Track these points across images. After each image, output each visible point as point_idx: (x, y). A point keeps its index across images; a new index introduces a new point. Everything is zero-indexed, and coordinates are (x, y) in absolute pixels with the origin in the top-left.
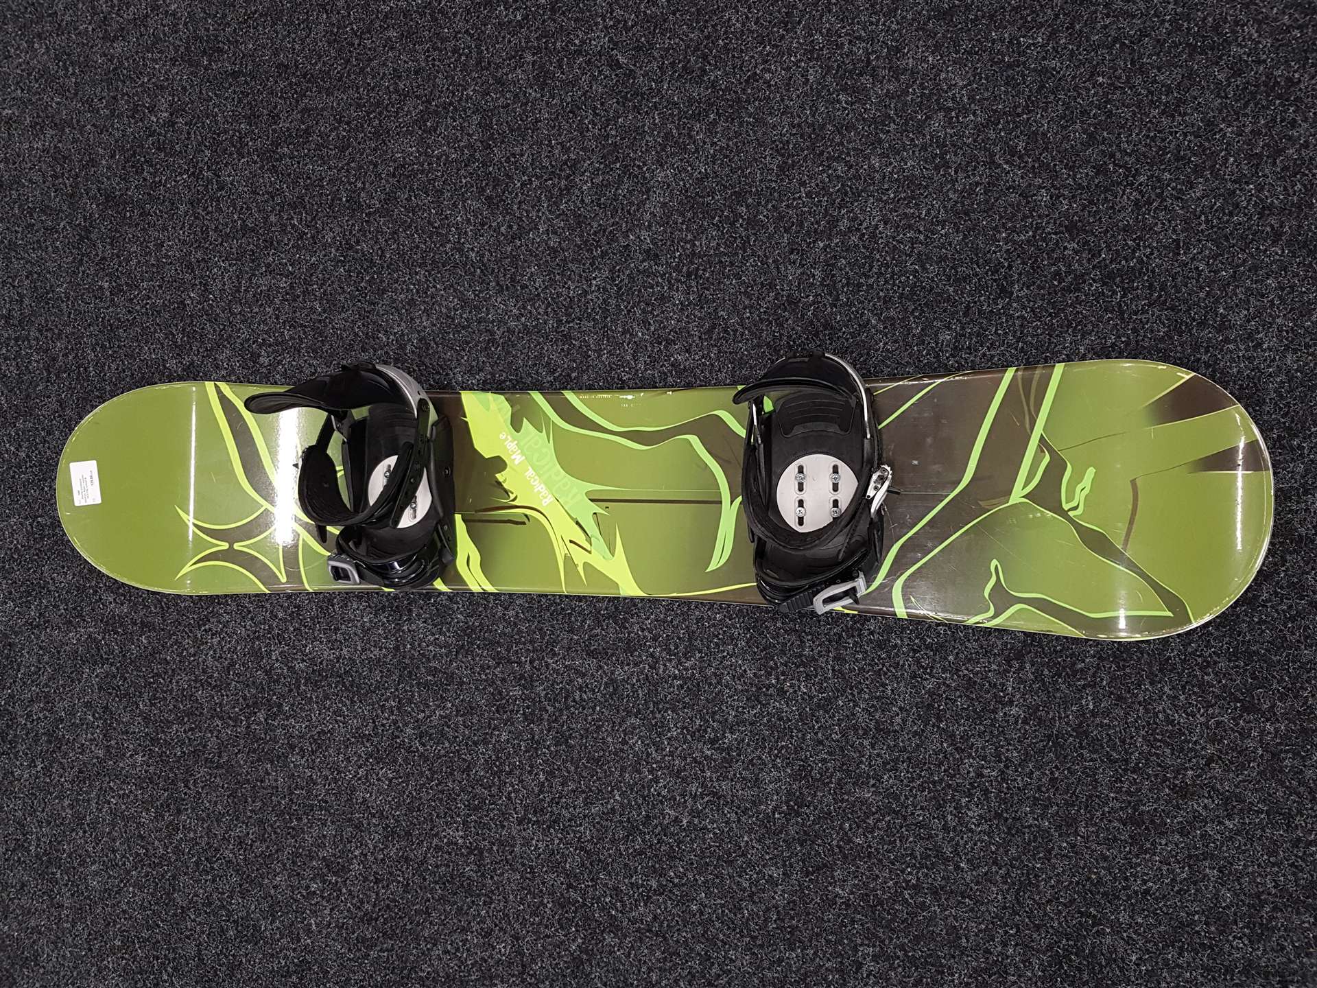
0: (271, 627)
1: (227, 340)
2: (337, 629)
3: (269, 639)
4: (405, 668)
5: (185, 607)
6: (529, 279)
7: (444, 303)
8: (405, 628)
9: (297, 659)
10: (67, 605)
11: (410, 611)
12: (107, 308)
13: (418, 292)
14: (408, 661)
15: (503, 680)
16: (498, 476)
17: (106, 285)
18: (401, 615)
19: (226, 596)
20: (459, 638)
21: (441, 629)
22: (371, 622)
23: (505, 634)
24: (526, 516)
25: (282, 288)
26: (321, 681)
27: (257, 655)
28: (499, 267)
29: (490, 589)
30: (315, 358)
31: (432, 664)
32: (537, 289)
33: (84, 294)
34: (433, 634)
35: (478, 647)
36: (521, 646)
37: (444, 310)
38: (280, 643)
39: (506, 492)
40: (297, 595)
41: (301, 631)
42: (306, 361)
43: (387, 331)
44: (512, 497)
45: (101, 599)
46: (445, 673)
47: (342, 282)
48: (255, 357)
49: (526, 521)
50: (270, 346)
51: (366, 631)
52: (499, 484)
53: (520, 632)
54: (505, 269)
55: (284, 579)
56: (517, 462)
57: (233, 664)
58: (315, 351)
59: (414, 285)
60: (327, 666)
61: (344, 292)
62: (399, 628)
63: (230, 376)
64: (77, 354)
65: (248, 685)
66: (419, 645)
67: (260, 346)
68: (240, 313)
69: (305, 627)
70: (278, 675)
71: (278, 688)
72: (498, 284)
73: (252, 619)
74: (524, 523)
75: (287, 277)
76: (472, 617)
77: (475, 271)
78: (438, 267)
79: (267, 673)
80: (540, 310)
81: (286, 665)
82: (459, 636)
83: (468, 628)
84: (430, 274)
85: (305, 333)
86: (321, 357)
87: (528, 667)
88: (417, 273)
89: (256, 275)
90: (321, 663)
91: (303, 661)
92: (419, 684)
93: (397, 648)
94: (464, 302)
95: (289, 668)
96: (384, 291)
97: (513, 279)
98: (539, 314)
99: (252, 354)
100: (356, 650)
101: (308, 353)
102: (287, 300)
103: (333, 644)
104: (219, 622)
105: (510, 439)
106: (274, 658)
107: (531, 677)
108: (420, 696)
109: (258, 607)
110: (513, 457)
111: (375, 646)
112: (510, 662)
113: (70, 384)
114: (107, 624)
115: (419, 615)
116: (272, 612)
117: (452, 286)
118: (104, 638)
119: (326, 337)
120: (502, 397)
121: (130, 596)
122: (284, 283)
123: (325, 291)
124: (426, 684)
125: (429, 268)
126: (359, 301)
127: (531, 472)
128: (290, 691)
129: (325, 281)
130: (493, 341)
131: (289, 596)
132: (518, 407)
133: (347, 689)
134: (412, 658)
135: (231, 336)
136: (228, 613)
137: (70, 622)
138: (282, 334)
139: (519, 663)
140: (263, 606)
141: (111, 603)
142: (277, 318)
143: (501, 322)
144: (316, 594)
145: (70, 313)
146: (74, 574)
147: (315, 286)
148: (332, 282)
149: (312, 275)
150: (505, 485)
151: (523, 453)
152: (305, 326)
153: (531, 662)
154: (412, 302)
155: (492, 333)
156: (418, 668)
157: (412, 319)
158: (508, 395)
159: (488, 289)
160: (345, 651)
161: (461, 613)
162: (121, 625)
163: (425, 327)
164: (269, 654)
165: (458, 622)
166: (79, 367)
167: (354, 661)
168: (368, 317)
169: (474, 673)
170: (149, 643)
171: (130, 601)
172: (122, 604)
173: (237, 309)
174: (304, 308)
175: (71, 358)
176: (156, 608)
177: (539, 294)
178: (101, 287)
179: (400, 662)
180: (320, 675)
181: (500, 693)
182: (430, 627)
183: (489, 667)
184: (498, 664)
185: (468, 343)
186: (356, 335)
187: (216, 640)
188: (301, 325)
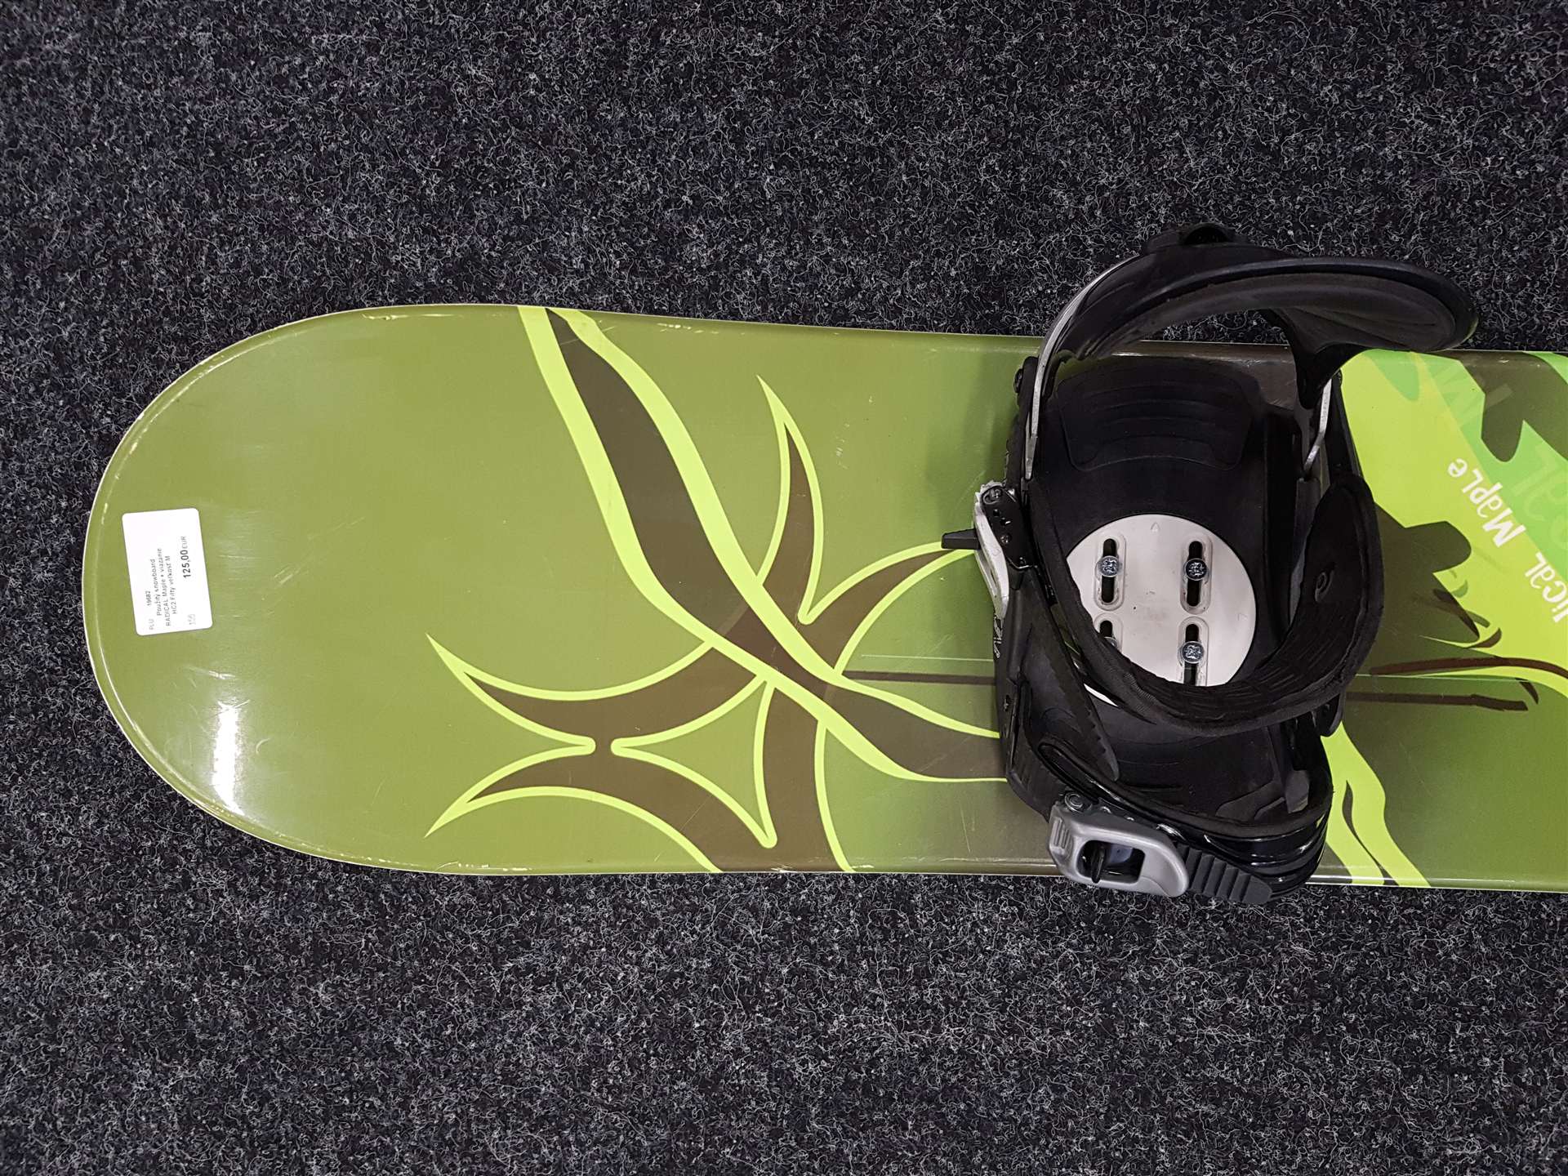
0: (719, 966)
1: (581, 195)
2: (923, 975)
3: (715, 995)
4: (1126, 1082)
5: (452, 907)
6: (1506, 54)
7: (1251, 113)
8: (1133, 976)
9: (799, 1054)
10: (78, 894)
11: (1147, 931)
12: (207, 100)
13: (1170, 81)
14: (1138, 1063)
15: (1427, 1116)
16: (1443, 577)
17: (203, 39)
18: (1117, 943)
19: (578, 880)
20: (1295, 1003)
21: (1242, 982)
22: (1028, 956)
23: (1432, 997)
24: (1528, 686)
25: (754, 61)
26: (870, 1110)
27: (676, 1037)
28: (1412, 25)
29: (1410, 877)
30: (855, 251)
31: (1213, 1072)
32: (1529, 83)
33: (132, 61)
34: (1219, 994)
35: (1352, 1029)
36: (1479, 1029)
37: (1249, 132)
38: (748, 1008)
39: (1469, 623)
40: (801, 882)
41: (811, 976)
42: (827, 258)
43: (1075, 183)
44: (1485, 634)
45: (187, 882)
46: (1248, 1096)
47: (937, 49)
48: (671, 243)
49: (1525, 697)
50: (716, 214)
51: (1010, 981)
52: (1447, 600)
53: (1473, 992)
54: (1431, 31)
55: (768, 838)
56: (1499, 541)
57: (598, 1060)
58: (855, 231)
59: (1159, 62)
60: (890, 1070)
61: (945, 75)
62: (1111, 975)
63: (591, 292)
64: (108, 224)
65: (643, 1118)
66: (1174, 1022)
67: (687, 214)
68: (623, 123)
69: (826, 965)
70: (738, 1091)
71: (737, 1126)
72: (1410, 67)
73: (661, 941)
74: (1520, 706)
75: (768, 30)
76: (1335, 948)
77: (1340, 33)
78: (1229, 17)
79: (703, 1085)
80: (1541, 140)
81: (765, 1066)
82: (1294, 999)
83: (1322, 979)
84: (1205, 33)
85: (824, 182)
86: (873, 249)
87: (1500, 1083)
88: (1167, 32)
89: (672, 24)
90: (873, 1063)
91: (818, 1056)
92: (1169, 1125)
93: (1105, 1030)
94: (1311, 115)
95: (774, 1075)
96: (1068, 77)
97: (1456, 55)
98: (1537, 150)
99: (664, 236)
100: (981, 1032)
101: (834, 235)
102: (768, 93)
103: (909, 1015)
104: (557, 948)
105: (1480, 479)
106: (728, 1045)
107: (1511, 1111)
108: (1172, 1155)
109: (679, 909)
110: (1487, 527)
111: (1040, 1023)
112: (1446, 1068)
113: (89, 300)
114: (208, 948)
115: (1173, 942)
116: (722, 924)
117: (1272, 67)
118: (198, 988)
119: (889, 196)
120: (1457, 366)
121: (279, 876)
122: (757, 47)
123: (885, 71)
124: (1195, 1125)
125: (1203, 17)
126: (990, 100)
127: (1542, 567)
128: (776, 1133)
129: (884, 46)
130: (1398, 217)
131: (775, 884)
132: (1504, 392)
133: (950, 1133)
134: (1151, 1053)
135: (592, 186)
136: (586, 926)
137: (91, 943)
138: (754, 185)
139: (1475, 1072)
140: (695, 909)
141: (218, 893)
142: (739, 139)
143: (1424, 167)
144: (857, 878)
145: (88, 112)
146: (102, 815)
147: (856, 58)
148: (909, 49)
149: (845, 27)
150: (1464, 603)
151: (1519, 517)
152: (824, 165)
153: (1512, 1069)
154: (1151, 108)
155: (1390, 194)
156: (1168, 1081)
157: (1153, 152)
158: (1473, 361)
159: (1379, 79)
160: (948, 1034)
161: (1304, 939)
162: (251, 953)
163: (1192, 175)
164: (713, 1035)
165: (1293, 964)
166: (115, 258)
167: (974, 1061)
168: (1017, 144)
169: (1337, 1098)
170: (340, 1001)
171: (279, 888)
172: (254, 897)
173: (613, 112)
174: (823, 115)
175: (89, 230)
176: (360, 907)
177: (1534, 99)
178: (187, 45)
179: (1112, 1066)
180: (866, 1091)
181: (1415, 1150)
182: (1211, 975)
183: (1382, 1081)
184: (1411, 1075)
185: (1320, 220)
186: (983, 191)
187: (548, 998)
188: (813, 162)
